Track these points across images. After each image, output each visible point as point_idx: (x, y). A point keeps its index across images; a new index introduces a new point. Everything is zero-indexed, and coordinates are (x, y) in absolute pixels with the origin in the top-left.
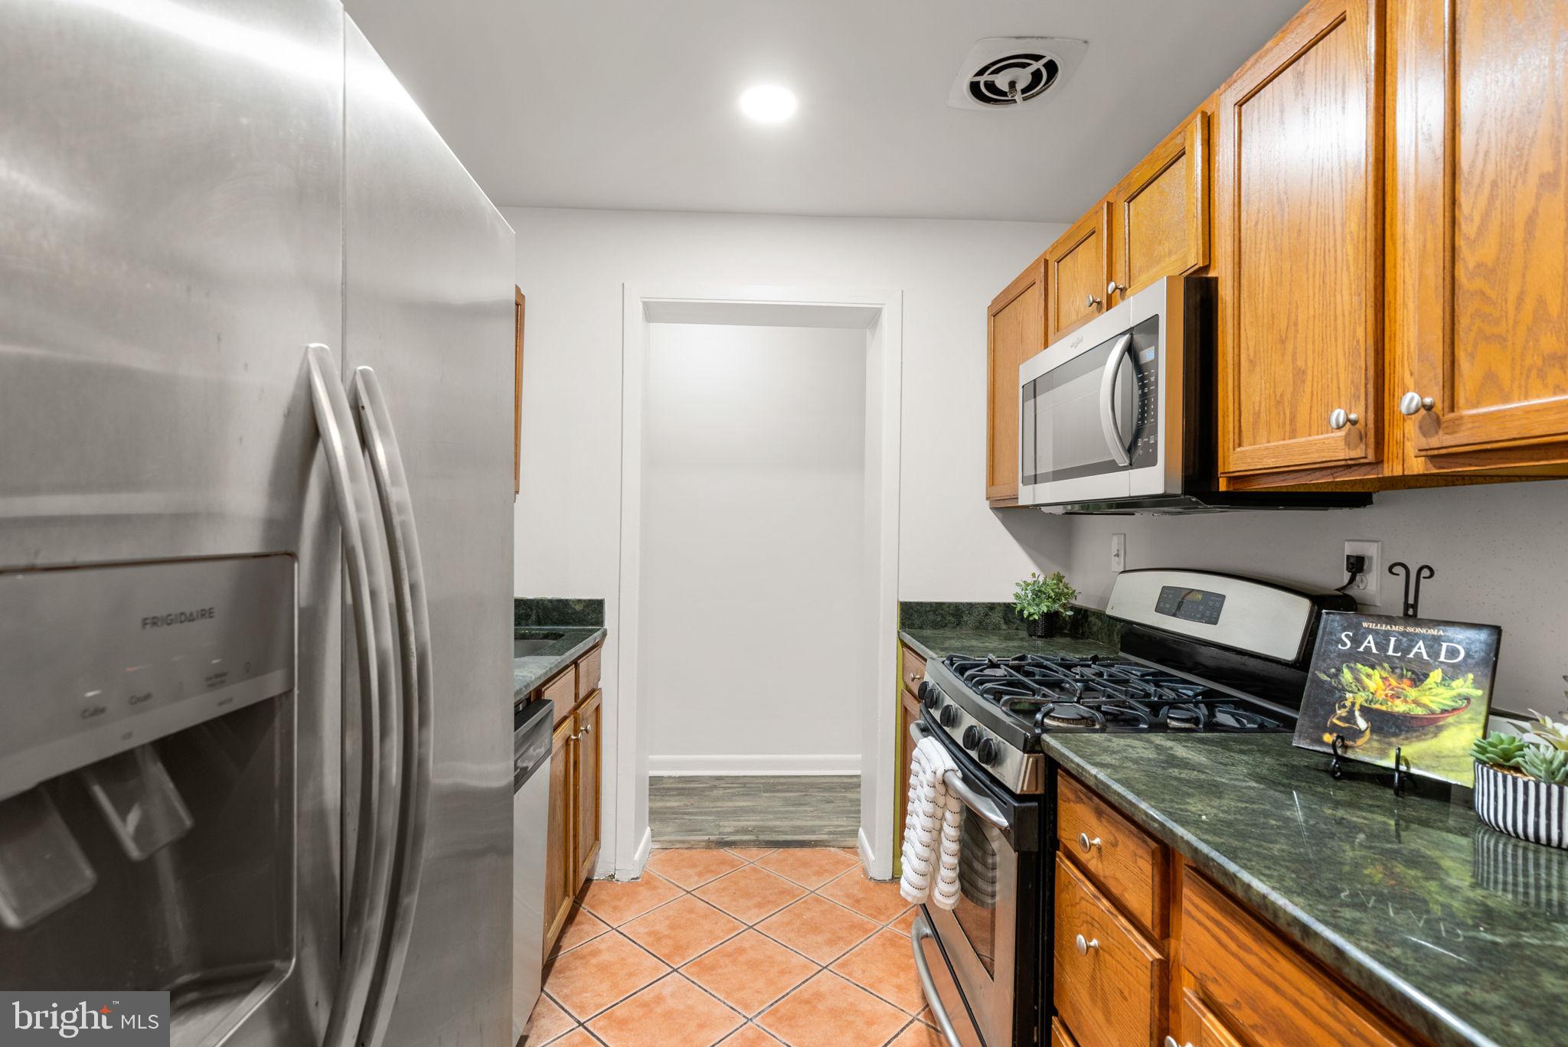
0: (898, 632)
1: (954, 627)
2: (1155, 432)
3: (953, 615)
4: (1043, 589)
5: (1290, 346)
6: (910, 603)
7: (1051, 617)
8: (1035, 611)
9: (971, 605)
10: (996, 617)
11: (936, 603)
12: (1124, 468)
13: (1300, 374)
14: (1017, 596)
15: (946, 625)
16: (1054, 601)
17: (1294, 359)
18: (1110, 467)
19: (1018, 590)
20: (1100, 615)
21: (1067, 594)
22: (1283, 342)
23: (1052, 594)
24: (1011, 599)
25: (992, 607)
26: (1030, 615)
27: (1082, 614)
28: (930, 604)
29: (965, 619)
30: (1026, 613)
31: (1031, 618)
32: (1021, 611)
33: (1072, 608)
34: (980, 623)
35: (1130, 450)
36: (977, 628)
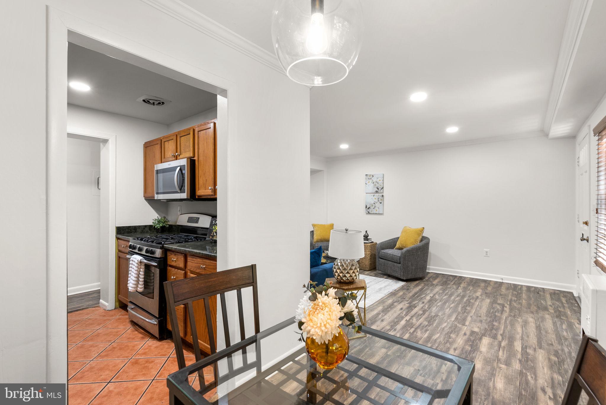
0: (116, 236)
1: (134, 233)
2: (185, 187)
3: (134, 229)
4: (161, 220)
5: (205, 175)
6: (120, 227)
7: (163, 228)
8: (158, 226)
9: (139, 226)
10: (147, 229)
11: (129, 226)
12: (180, 193)
13: (206, 180)
14: (153, 223)
15: (132, 232)
16: (164, 223)
17: (206, 177)
18: (177, 192)
19: (153, 221)
20: (175, 226)
21: (167, 221)
22: (204, 174)
23: (163, 221)
24: (152, 224)
25: (146, 226)
26: (157, 227)
27: (171, 226)
28: (127, 227)
29: (138, 230)
30: (156, 227)
31: (158, 228)
32: (155, 226)
33: (168, 225)
34: (142, 231)
35: (181, 189)
36: (141, 232)
